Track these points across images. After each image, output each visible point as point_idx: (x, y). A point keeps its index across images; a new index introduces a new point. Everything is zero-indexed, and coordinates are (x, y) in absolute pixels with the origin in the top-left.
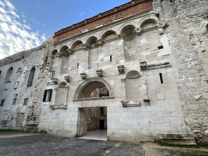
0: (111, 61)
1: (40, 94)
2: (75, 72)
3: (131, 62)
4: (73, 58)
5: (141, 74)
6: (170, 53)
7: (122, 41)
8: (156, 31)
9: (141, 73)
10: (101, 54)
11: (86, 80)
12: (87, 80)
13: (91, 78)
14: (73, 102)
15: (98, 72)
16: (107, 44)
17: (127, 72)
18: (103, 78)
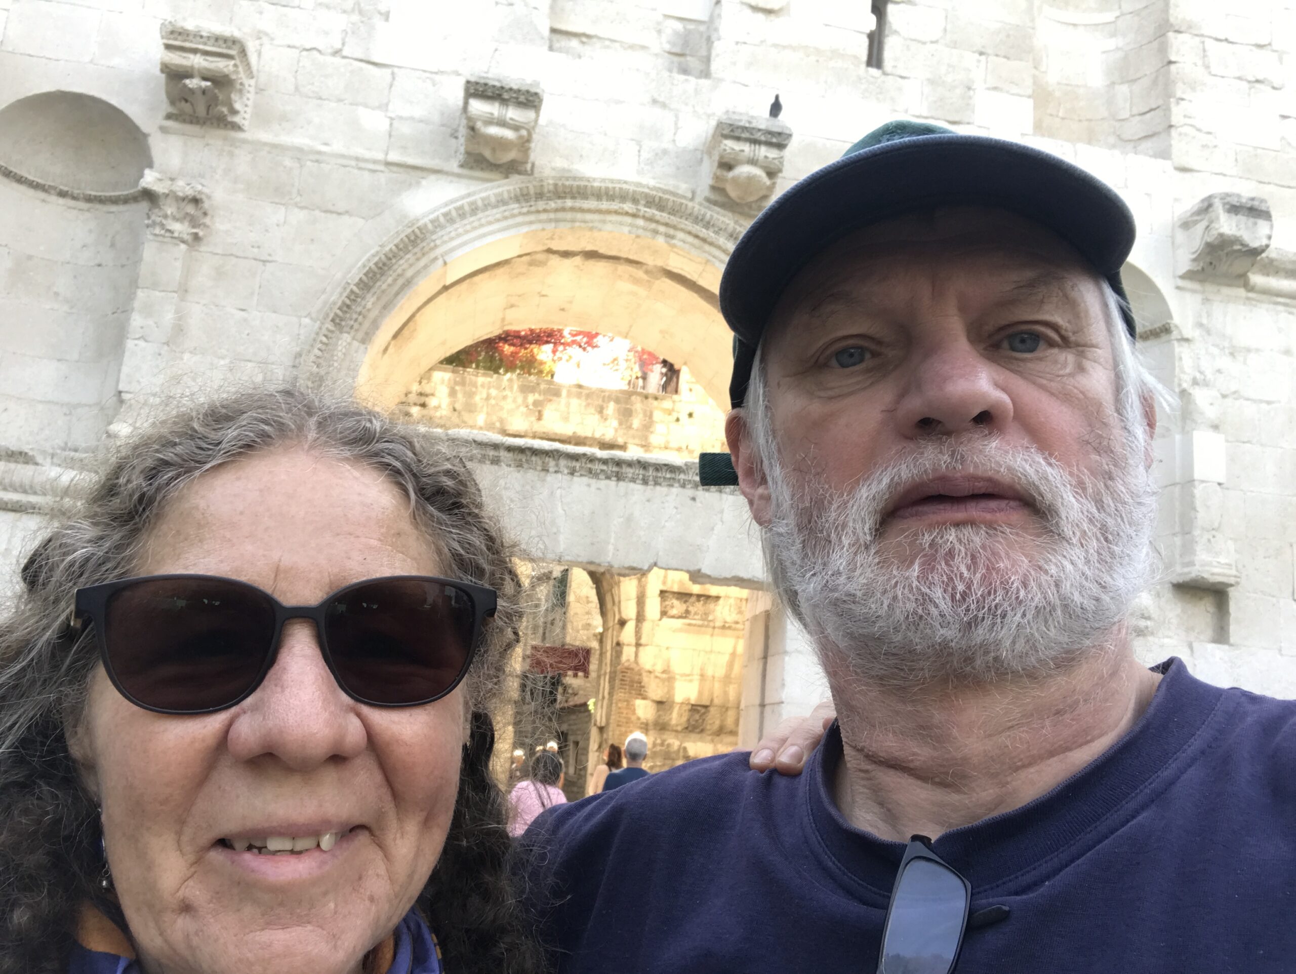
5: (1177, 319)
9: (1183, 306)
11: (522, 197)
12: (540, 196)
13: (598, 195)
15: (747, 148)
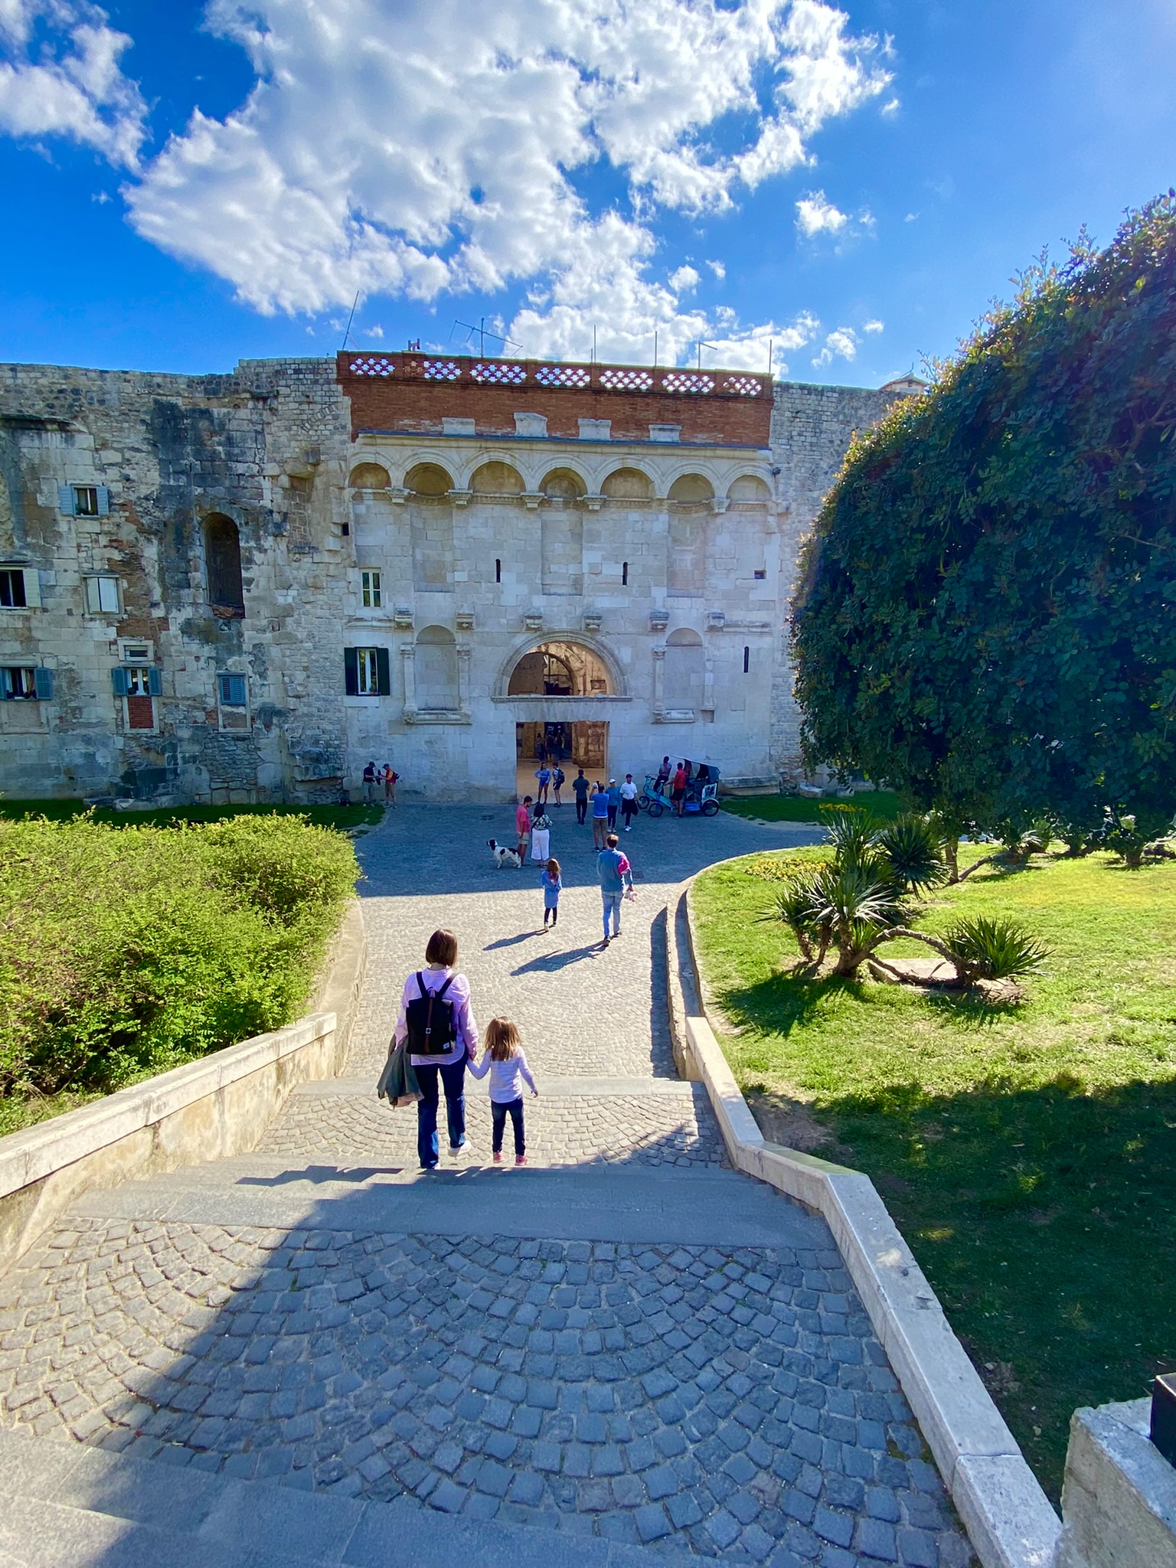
0: (625, 583)
1: (317, 661)
2: (490, 596)
3: (685, 603)
4: (472, 532)
5: (703, 643)
6: (776, 598)
7: (664, 518)
8: (758, 515)
9: (705, 639)
10: (592, 549)
12: (545, 635)
14: (493, 705)
16: (613, 514)
17: (669, 631)
18: (599, 637)
